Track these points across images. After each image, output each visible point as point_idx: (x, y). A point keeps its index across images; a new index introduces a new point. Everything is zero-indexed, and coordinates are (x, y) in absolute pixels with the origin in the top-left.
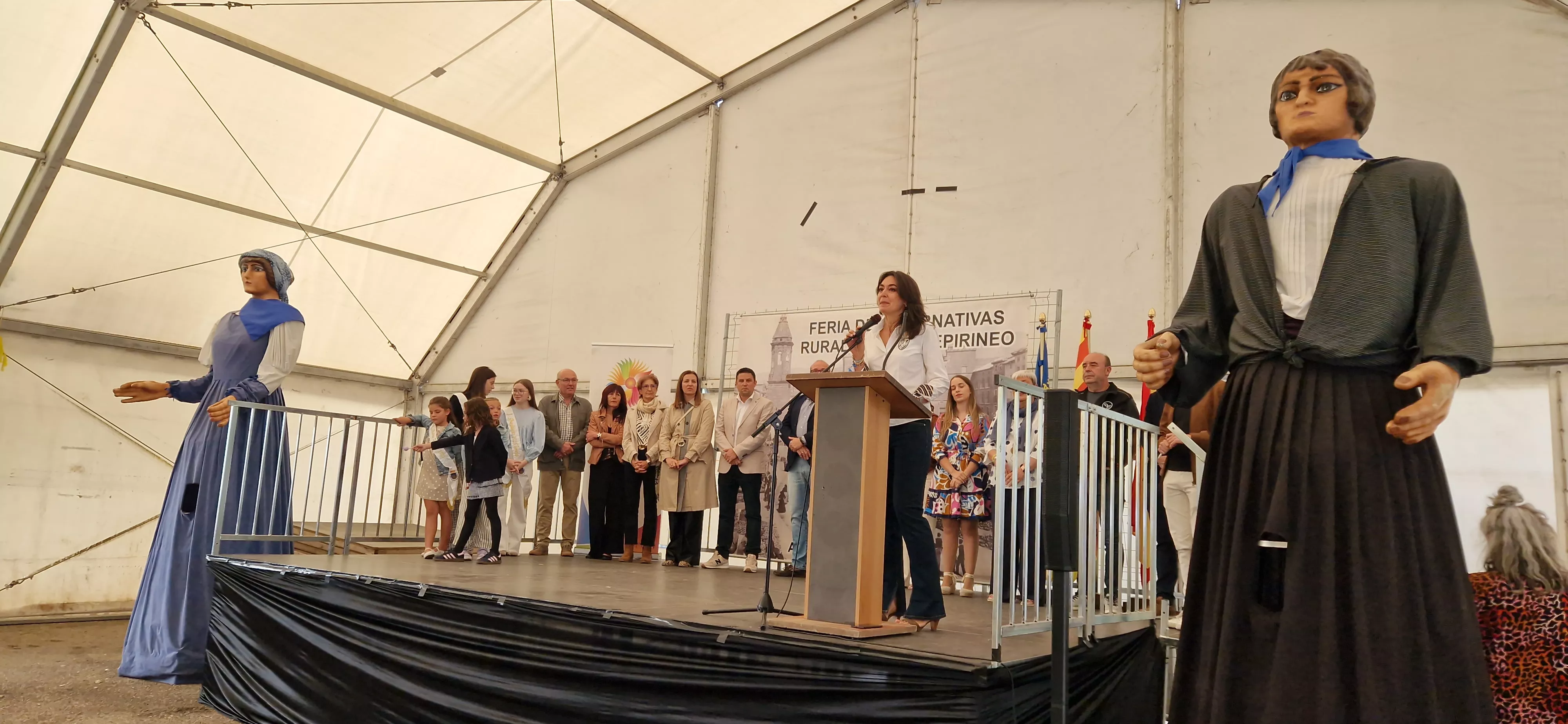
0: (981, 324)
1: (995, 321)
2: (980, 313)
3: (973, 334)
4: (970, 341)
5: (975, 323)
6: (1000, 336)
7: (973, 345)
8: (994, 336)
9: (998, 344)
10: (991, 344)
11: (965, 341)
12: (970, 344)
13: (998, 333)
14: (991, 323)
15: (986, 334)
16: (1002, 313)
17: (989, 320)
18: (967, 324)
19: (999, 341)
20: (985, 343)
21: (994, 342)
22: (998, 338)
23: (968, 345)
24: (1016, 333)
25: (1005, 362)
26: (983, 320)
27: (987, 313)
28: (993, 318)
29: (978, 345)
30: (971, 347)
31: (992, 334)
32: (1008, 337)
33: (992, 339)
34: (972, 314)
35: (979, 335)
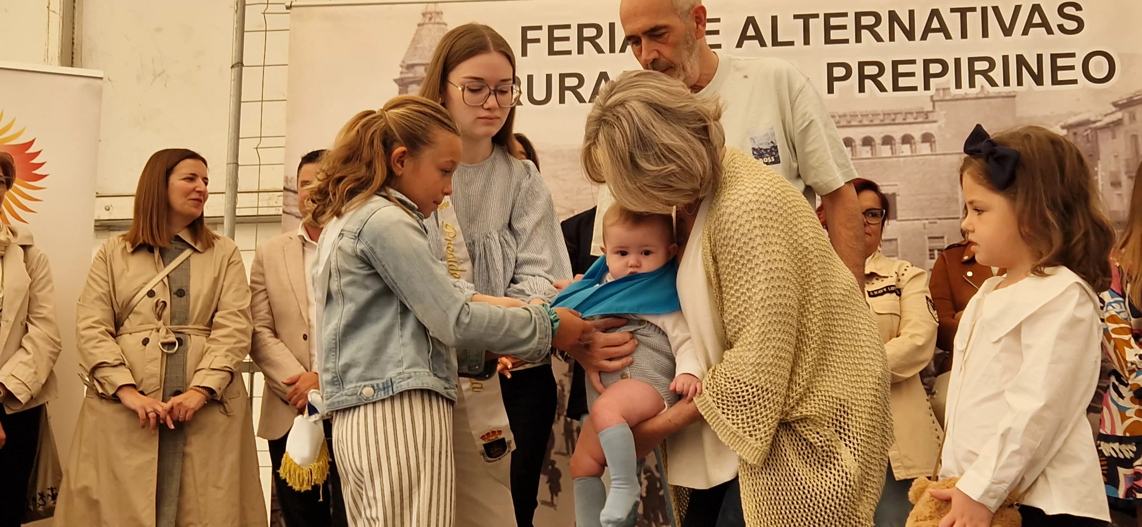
0: (1025, 32)
1: (1061, 27)
2: (1018, 8)
3: (1005, 59)
4: (997, 74)
5: (1007, 32)
6: (1077, 62)
7: (1007, 83)
8: (1061, 62)
9: (1075, 82)
10: (1055, 81)
11: (984, 73)
12: (999, 80)
13: (1073, 55)
14: (1050, 31)
15: (1040, 57)
16: (1078, 7)
17: (1045, 24)
18: (985, 34)
19: (1077, 74)
20: (1038, 80)
21: (1062, 75)
22: (1072, 68)
23: (993, 83)
24: (1120, 55)
25: (1098, 124)
26: (1029, 25)
27: (1036, 8)
28: (1054, 19)
29: (1020, 83)
30: (1001, 88)
31: (1054, 57)
32: (1099, 64)
33: (1055, 69)
34: (996, 9)
35: (1021, 60)
